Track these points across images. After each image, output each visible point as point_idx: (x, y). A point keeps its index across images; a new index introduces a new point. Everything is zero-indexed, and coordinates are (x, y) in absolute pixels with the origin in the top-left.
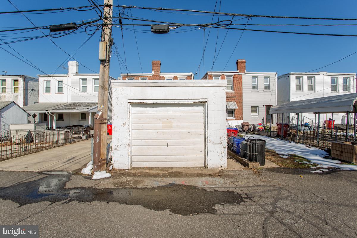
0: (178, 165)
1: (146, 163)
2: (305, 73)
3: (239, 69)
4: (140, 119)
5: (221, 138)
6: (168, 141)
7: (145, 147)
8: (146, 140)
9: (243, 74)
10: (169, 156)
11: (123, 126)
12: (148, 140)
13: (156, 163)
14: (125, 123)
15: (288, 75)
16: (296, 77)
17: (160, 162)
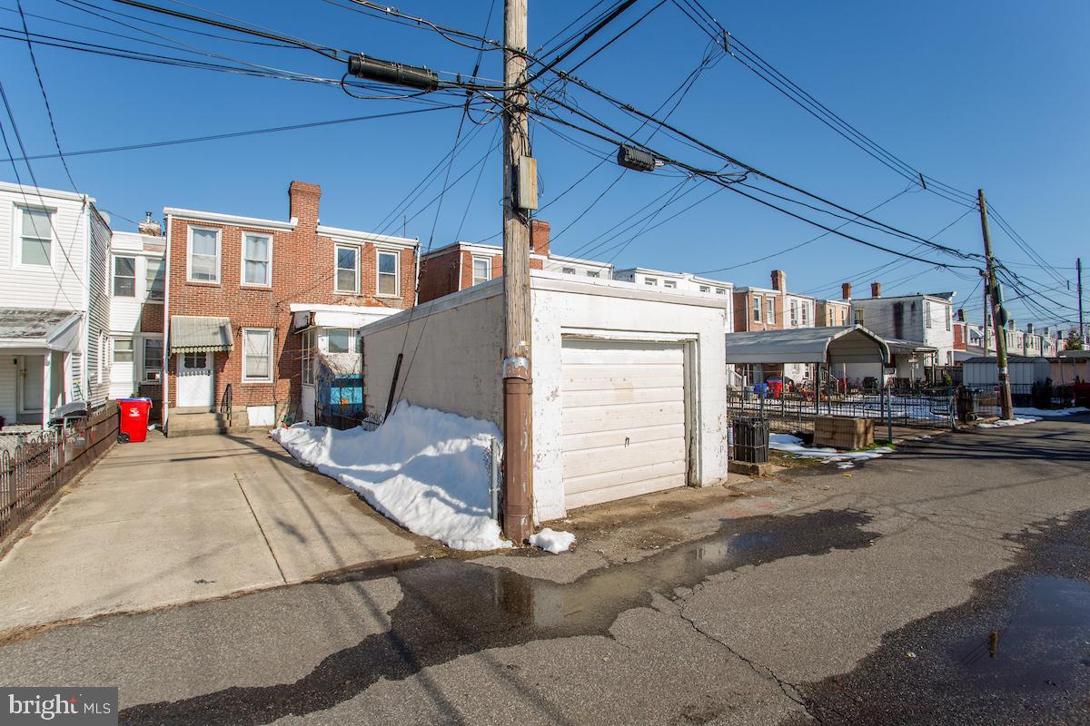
0: (643, 489)
1: (583, 495)
2: (661, 273)
3: (534, 244)
4: (572, 381)
5: (719, 419)
6: (628, 433)
7: (582, 452)
8: (584, 436)
9: (544, 258)
10: (629, 471)
11: (551, 398)
12: (588, 435)
13: (603, 491)
14: (557, 390)
15: (630, 274)
16: (646, 279)
17: (611, 489)
